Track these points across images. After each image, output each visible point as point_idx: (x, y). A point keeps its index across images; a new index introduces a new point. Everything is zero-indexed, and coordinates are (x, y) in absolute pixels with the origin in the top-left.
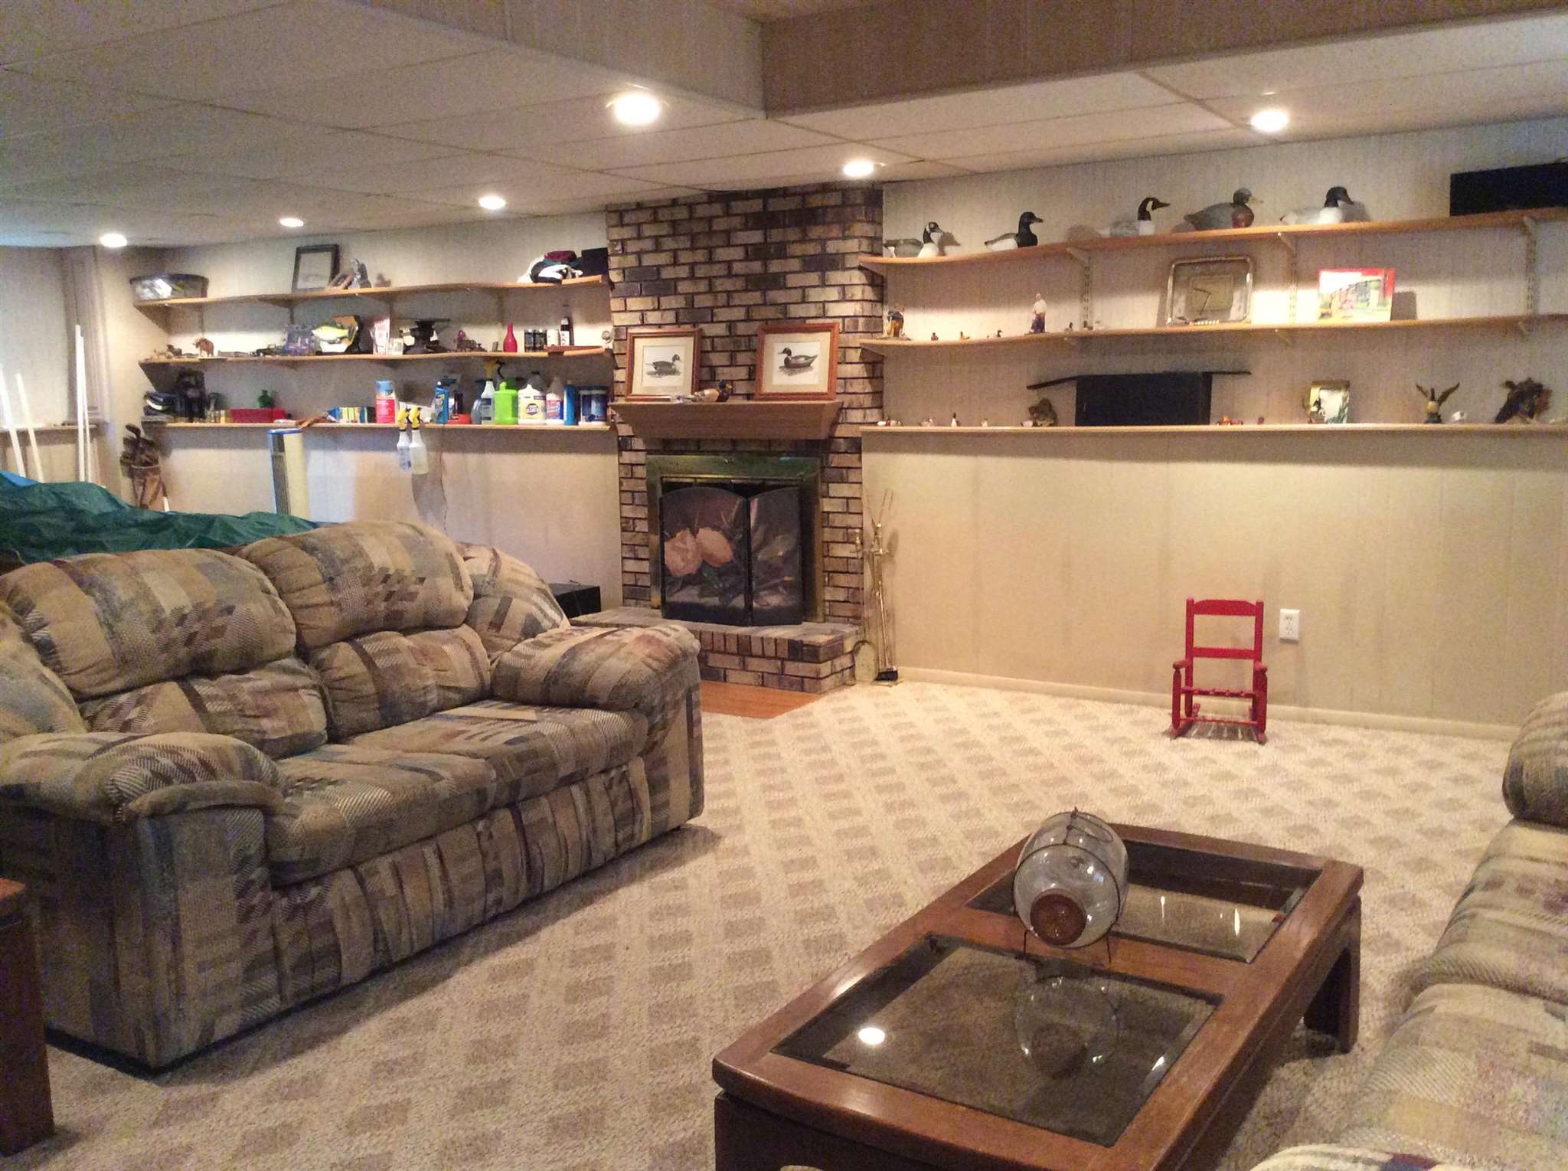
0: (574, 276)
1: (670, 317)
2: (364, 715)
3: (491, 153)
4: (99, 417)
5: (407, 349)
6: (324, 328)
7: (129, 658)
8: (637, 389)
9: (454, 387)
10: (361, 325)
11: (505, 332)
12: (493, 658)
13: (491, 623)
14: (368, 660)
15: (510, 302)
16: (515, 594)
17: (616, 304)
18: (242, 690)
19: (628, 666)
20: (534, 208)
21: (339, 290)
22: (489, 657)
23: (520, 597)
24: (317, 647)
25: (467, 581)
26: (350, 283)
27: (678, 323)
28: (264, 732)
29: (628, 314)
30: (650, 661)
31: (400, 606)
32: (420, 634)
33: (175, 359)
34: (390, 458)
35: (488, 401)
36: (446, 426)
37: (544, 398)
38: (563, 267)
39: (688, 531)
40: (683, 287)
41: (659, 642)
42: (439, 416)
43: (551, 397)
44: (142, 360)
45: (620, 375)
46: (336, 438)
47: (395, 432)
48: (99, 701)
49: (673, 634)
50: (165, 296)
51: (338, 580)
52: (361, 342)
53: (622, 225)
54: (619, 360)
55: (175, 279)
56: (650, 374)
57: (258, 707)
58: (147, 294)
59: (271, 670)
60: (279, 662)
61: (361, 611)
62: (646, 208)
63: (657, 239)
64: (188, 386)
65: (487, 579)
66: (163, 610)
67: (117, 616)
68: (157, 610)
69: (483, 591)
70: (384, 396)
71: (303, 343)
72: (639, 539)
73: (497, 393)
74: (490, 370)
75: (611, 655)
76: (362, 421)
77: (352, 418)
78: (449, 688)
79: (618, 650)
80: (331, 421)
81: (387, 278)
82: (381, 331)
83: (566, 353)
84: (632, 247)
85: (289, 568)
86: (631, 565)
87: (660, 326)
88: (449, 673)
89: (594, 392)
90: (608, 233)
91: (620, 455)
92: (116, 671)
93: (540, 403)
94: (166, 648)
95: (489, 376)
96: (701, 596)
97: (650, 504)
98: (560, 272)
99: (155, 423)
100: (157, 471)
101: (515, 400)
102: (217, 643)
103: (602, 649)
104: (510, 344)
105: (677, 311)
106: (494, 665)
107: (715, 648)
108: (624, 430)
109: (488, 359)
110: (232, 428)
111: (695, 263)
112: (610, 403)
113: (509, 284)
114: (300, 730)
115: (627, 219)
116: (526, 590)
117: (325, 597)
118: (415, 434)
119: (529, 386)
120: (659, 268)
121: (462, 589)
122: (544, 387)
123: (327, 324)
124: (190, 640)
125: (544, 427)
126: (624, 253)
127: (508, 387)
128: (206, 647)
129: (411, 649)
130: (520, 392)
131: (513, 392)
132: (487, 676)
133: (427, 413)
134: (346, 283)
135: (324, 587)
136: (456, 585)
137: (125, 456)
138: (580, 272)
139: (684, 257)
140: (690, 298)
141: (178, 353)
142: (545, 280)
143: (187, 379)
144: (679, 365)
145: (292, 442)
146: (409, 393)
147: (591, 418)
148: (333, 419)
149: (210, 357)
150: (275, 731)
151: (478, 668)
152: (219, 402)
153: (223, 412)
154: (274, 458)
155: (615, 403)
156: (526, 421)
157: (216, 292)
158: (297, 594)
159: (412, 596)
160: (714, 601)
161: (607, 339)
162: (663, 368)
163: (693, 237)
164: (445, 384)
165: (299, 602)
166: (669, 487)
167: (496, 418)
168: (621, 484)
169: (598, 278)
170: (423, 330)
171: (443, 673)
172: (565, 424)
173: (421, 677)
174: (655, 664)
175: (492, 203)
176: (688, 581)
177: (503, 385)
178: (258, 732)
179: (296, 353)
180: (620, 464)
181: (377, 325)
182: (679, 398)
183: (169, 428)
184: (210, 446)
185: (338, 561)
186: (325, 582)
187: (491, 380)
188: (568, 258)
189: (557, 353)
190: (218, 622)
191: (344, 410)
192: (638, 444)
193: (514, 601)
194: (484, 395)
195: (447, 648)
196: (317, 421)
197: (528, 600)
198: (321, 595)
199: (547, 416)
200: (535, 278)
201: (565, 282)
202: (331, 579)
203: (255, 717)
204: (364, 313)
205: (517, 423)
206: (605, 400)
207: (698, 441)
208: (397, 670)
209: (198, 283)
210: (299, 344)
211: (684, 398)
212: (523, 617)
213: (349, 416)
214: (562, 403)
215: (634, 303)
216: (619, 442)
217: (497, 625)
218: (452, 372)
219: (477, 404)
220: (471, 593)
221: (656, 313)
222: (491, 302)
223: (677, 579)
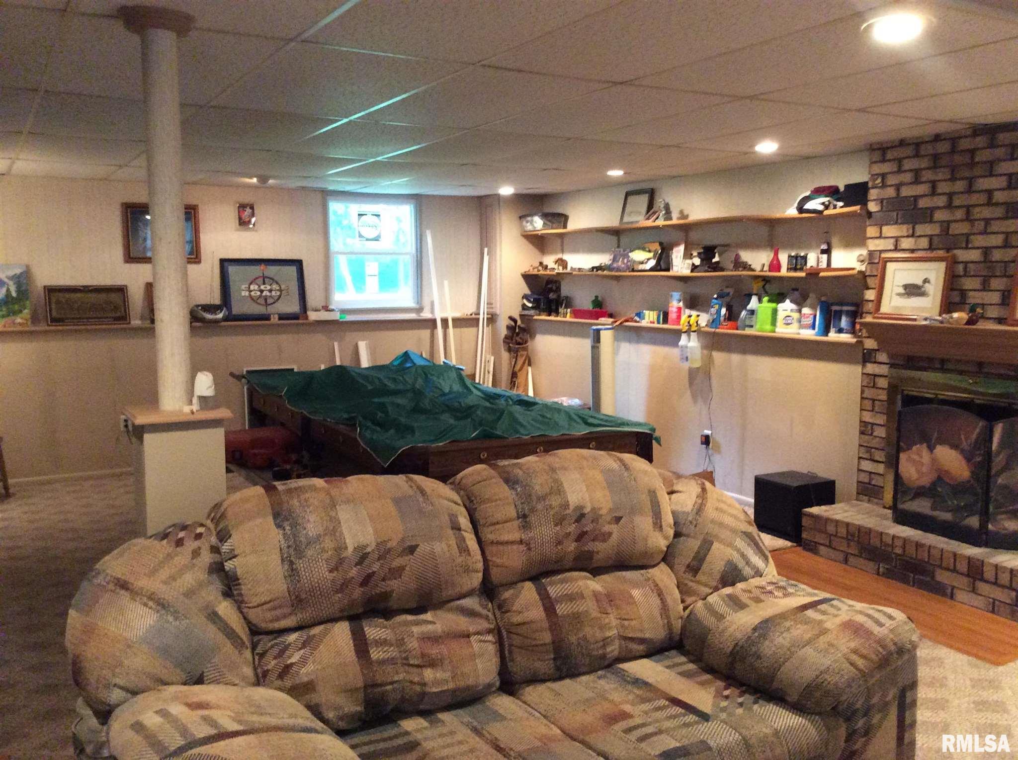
0: (835, 207)
1: (924, 243)
2: (538, 664)
3: (752, 98)
4: (493, 310)
5: (694, 268)
6: (637, 251)
7: (304, 596)
8: (885, 308)
9: (727, 299)
10: (663, 249)
11: (772, 255)
12: (688, 602)
13: (688, 566)
14: (549, 606)
15: (779, 230)
16: (717, 537)
17: (871, 231)
18: (411, 635)
19: (827, 662)
20: (806, 150)
21: (649, 223)
22: (683, 601)
23: (722, 542)
24: (502, 585)
25: (668, 519)
26: (657, 218)
27: (931, 248)
28: (425, 684)
29: (882, 240)
30: (854, 657)
31: (591, 546)
32: (612, 575)
33: (542, 272)
34: (674, 352)
35: (752, 312)
36: (717, 330)
37: (800, 311)
38: (826, 200)
39: (925, 445)
40: (939, 216)
41: (869, 633)
42: (713, 323)
43: (806, 311)
44: (523, 271)
45: (870, 295)
46: (639, 334)
47: (678, 333)
48: (270, 637)
49: (888, 623)
50: (539, 229)
51: (533, 519)
52: (663, 262)
53: (884, 160)
54: (871, 282)
55: (545, 216)
56: (899, 294)
57: (423, 655)
58: (529, 227)
59: (451, 610)
60: (458, 602)
61: (550, 551)
62: (909, 144)
63: (917, 172)
64: (551, 290)
65: (690, 518)
66: (346, 548)
67: (300, 553)
68: (341, 548)
69: (684, 531)
70: (675, 304)
71: (623, 261)
72: (875, 443)
73: (760, 306)
74: (756, 286)
75: (808, 643)
76: (659, 323)
77: (651, 319)
78: (632, 639)
79: (818, 636)
80: (636, 322)
81: (686, 213)
82: (677, 254)
83: (822, 274)
84: (892, 180)
85: (490, 500)
86: (867, 465)
87: (912, 251)
88: (633, 623)
89: (845, 308)
90: (870, 167)
91: (864, 366)
92: (289, 610)
93: (796, 315)
94: (343, 587)
95: (755, 292)
96: (934, 508)
97: (889, 413)
98: (823, 204)
99: (527, 315)
100: (526, 349)
101: (775, 312)
102: (394, 585)
103: (799, 631)
104: (775, 266)
105: (931, 237)
106: (687, 611)
107: (944, 564)
108: (870, 344)
109: (756, 277)
110: (574, 323)
111: (954, 193)
112: (857, 320)
113: (778, 215)
114: (462, 684)
115: (889, 156)
116: (728, 533)
117: (516, 536)
118: (694, 336)
119: (788, 301)
120: (916, 198)
121: (661, 528)
122: (800, 303)
123: (639, 248)
124: (366, 580)
125: (797, 337)
126: (884, 186)
127: (769, 301)
128: (383, 587)
129: (596, 595)
130: (780, 305)
131: (774, 305)
132: (678, 625)
133: (704, 319)
134: (655, 217)
135: (516, 523)
136: (655, 524)
137: (506, 337)
138: (841, 204)
139: (943, 187)
140: (946, 226)
141: (546, 267)
142: (808, 211)
143: (550, 286)
144: (929, 288)
145: (606, 336)
146: (693, 303)
147: (840, 331)
148: (638, 319)
149: (565, 271)
150: (437, 682)
151: (668, 617)
152: (568, 302)
153: (569, 310)
154: (593, 347)
155: (863, 320)
156: (783, 331)
157: (574, 224)
158: (492, 528)
159: (605, 537)
160: (947, 516)
161: (862, 261)
162: (912, 290)
163: (953, 169)
164: (720, 296)
165: (491, 537)
166: (910, 401)
167: (758, 326)
168: (862, 392)
169: (857, 208)
170: (708, 253)
171: (626, 623)
172: (817, 335)
173: (602, 628)
174: (860, 662)
175: (767, 147)
176: (920, 492)
177: (766, 299)
178: (419, 684)
179: (618, 270)
180: (863, 374)
181: (675, 250)
182: (926, 319)
183: (536, 320)
184: (559, 334)
185: (534, 498)
186: (518, 518)
187: (756, 294)
188: (832, 192)
189: (814, 274)
190: (397, 563)
191: (647, 312)
192: (883, 357)
193: (716, 545)
194: (749, 307)
195: (636, 593)
196: (627, 321)
197: (730, 545)
198: (511, 532)
199: (802, 327)
200: (801, 210)
201: (826, 213)
202: (525, 516)
203: (418, 666)
204: (665, 239)
205: (774, 332)
206: (854, 315)
207: (943, 361)
208: (577, 618)
209: (562, 219)
210: (620, 263)
211: (931, 320)
212: (723, 563)
213: (650, 318)
214: (815, 317)
215: (890, 231)
216: (864, 354)
217: (694, 569)
218: (727, 287)
219: (744, 313)
220: (671, 532)
221: (910, 239)
222: (764, 230)
223: (909, 489)
